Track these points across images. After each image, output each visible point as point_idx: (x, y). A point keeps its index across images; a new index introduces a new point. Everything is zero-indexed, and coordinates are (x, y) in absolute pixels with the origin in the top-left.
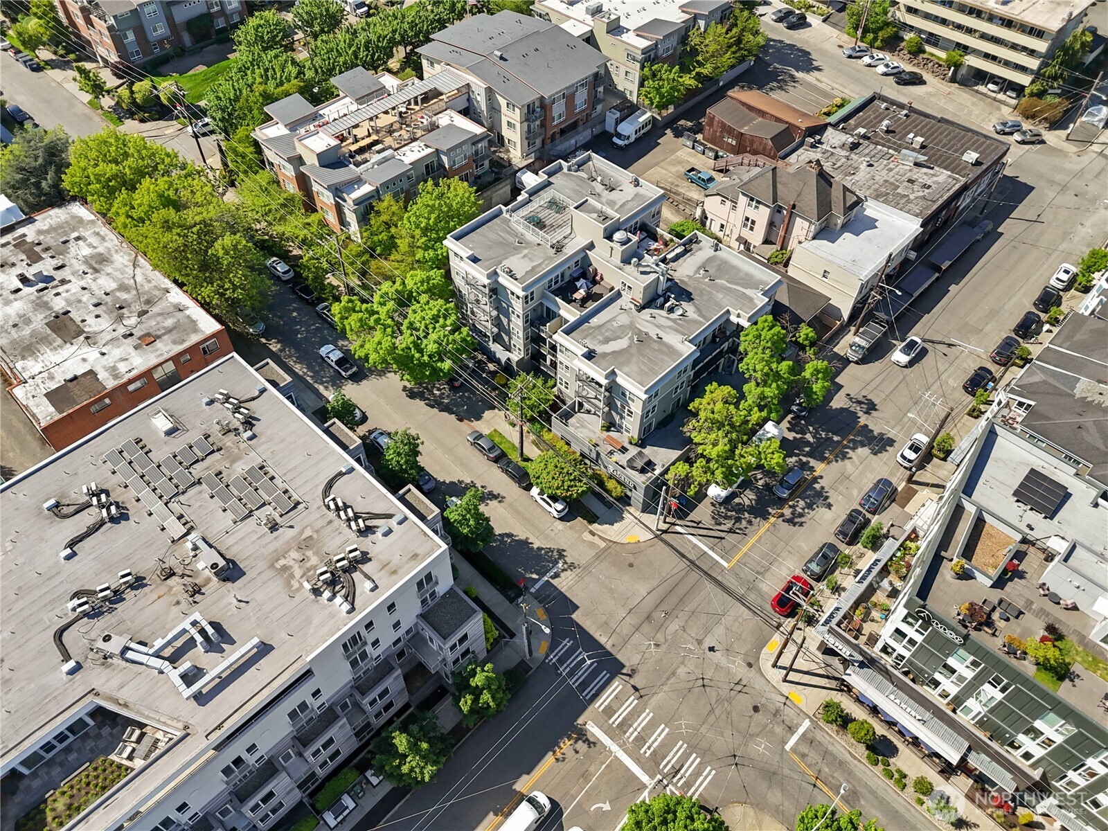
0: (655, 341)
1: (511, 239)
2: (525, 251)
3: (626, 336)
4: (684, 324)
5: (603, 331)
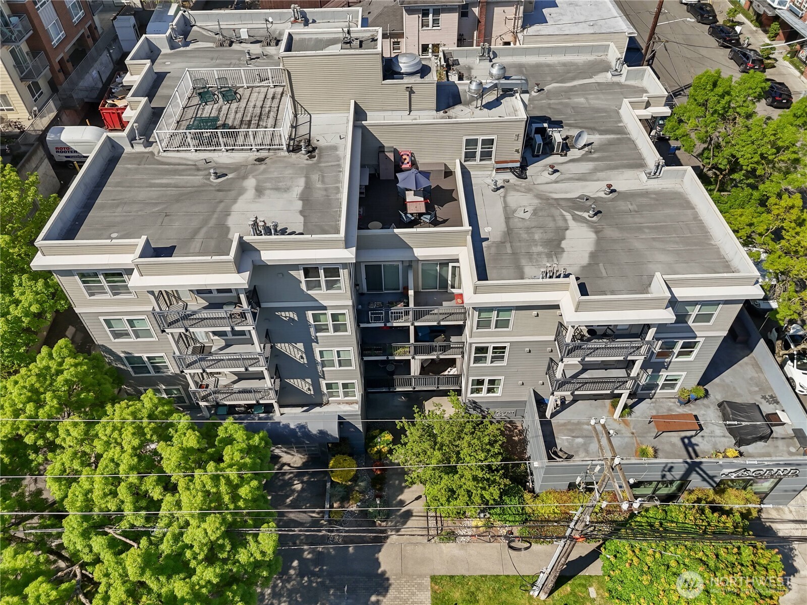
0: (613, 200)
1: (197, 179)
2: (250, 183)
3: (566, 220)
4: (605, 154)
5: (525, 236)
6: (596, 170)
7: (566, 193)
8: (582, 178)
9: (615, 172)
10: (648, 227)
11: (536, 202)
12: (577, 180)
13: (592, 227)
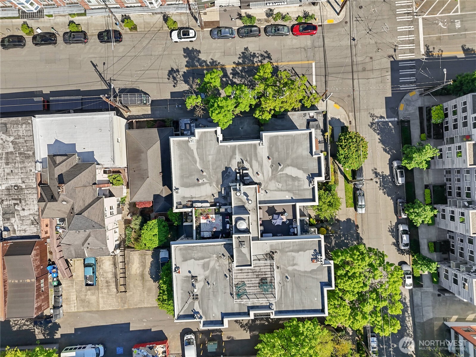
3: (282, 174)
4: (248, 155)
5: (290, 187)
6: (257, 160)
7: (269, 171)
8: (261, 165)
9: (258, 154)
10: (287, 151)
11: (273, 181)
12: (262, 167)
13: (286, 167)
